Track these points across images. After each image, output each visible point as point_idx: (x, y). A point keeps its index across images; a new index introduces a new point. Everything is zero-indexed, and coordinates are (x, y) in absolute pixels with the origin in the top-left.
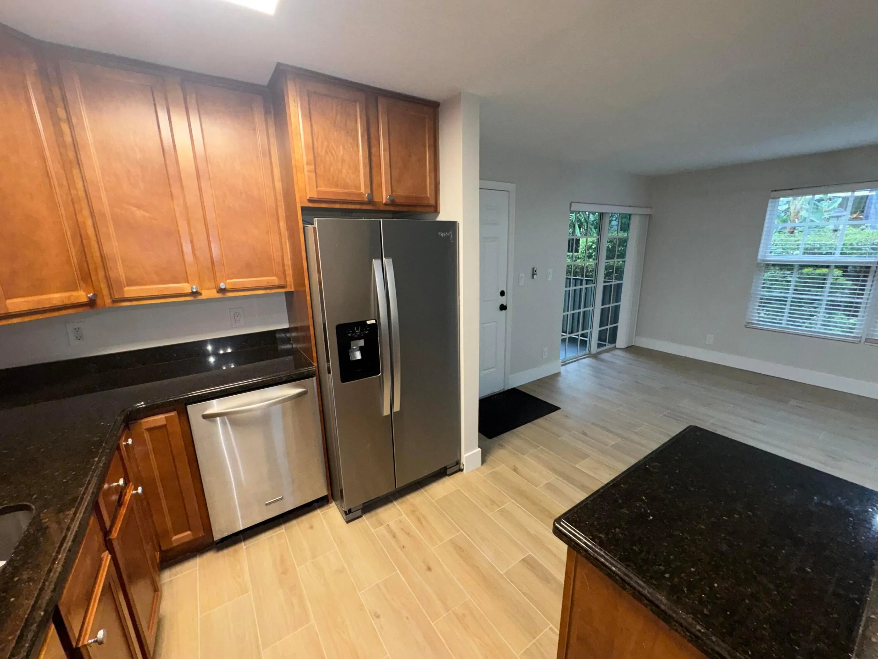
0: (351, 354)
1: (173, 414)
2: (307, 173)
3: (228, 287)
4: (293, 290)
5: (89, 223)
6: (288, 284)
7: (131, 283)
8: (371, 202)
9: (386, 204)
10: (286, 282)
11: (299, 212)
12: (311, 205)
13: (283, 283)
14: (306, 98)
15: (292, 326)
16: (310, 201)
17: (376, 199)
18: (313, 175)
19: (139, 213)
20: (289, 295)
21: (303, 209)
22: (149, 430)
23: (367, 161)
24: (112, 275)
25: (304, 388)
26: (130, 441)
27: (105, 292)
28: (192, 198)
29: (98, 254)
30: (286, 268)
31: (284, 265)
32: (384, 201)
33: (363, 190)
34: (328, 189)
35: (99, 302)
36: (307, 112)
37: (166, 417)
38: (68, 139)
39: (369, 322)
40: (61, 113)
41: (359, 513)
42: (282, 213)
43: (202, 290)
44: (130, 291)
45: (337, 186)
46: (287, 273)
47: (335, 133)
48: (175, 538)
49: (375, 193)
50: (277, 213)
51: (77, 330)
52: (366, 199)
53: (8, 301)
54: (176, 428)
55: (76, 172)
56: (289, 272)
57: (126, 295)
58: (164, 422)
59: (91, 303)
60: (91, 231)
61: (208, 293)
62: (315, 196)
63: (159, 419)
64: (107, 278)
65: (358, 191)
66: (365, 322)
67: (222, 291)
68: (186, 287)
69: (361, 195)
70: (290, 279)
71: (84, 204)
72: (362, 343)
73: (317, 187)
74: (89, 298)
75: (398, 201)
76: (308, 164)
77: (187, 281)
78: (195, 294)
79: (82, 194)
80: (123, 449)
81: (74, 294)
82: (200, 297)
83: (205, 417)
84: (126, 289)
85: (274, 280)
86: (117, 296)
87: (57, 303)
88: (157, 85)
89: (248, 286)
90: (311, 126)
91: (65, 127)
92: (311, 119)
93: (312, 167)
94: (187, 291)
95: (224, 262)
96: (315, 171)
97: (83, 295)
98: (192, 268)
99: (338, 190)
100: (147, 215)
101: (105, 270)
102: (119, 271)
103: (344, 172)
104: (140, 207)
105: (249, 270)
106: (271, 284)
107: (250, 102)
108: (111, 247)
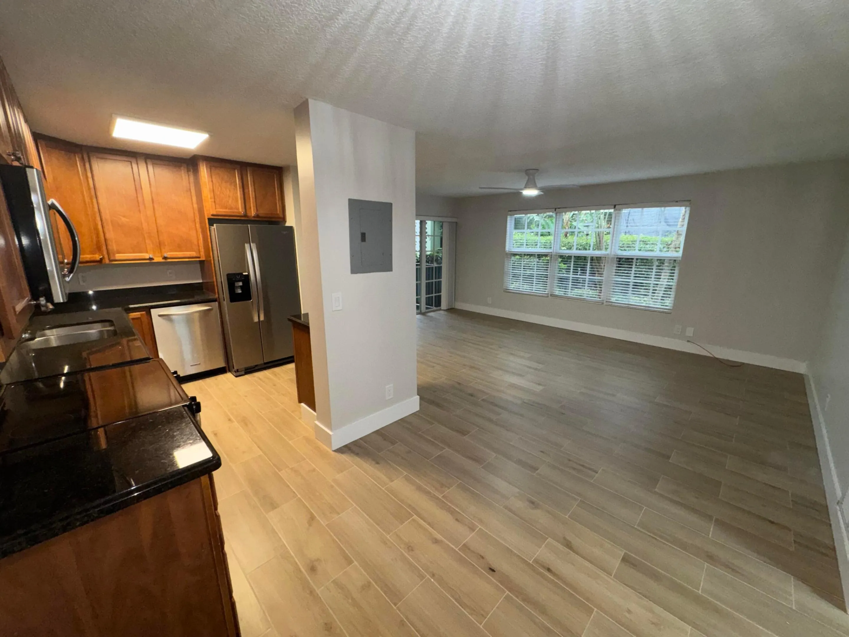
0: (236, 290)
1: (144, 313)
2: (210, 203)
3: (169, 256)
4: (204, 259)
5: (100, 223)
6: (201, 256)
7: (119, 253)
8: (245, 215)
9: (254, 217)
10: (200, 255)
11: (207, 221)
12: (212, 217)
13: (198, 255)
14: (209, 169)
15: (205, 281)
16: (212, 215)
17: (249, 214)
18: (214, 204)
19: (123, 219)
20: (202, 263)
21: (209, 219)
22: (134, 318)
23: (242, 196)
24: (110, 248)
25: (211, 306)
27: (106, 256)
28: (150, 213)
29: (103, 238)
30: (200, 248)
31: (199, 246)
32: (253, 215)
33: (240, 210)
34: (221, 210)
35: (103, 261)
36: (210, 175)
37: (141, 314)
38: (92, 185)
39: (244, 274)
40: (89, 175)
41: (243, 373)
42: (197, 220)
43: (154, 257)
44: (118, 256)
45: (226, 208)
46: (201, 250)
47: (225, 184)
49: (248, 212)
50: (195, 220)
52: (243, 215)
54: (145, 320)
55: (95, 200)
56: (202, 250)
57: (117, 258)
58: (139, 316)
59: (101, 261)
60: (100, 227)
61: (158, 259)
62: (215, 213)
63: (138, 314)
64: (107, 249)
65: (238, 211)
66: (242, 274)
67: (165, 258)
68: (147, 256)
69: (239, 213)
70: (202, 253)
71: (98, 214)
72: (241, 284)
73: (216, 209)
74: (100, 258)
75: (260, 215)
76: (211, 198)
77: (147, 252)
78: (151, 259)
79: (97, 210)
81: (94, 256)
82: (154, 261)
83: (159, 315)
84: (117, 255)
85: (194, 254)
86: (112, 258)
87: (88, 259)
88: (134, 161)
89: (179, 256)
90: (212, 181)
91: (90, 180)
92: (212, 178)
93: (213, 200)
94: (148, 257)
95: (166, 244)
96: (215, 202)
97: (98, 257)
98: (150, 246)
99: (227, 210)
100: (127, 220)
101: (106, 246)
102: (113, 246)
103: (230, 201)
104: (124, 217)
105: (179, 248)
106: (192, 256)
107: (180, 167)
108: (110, 235)
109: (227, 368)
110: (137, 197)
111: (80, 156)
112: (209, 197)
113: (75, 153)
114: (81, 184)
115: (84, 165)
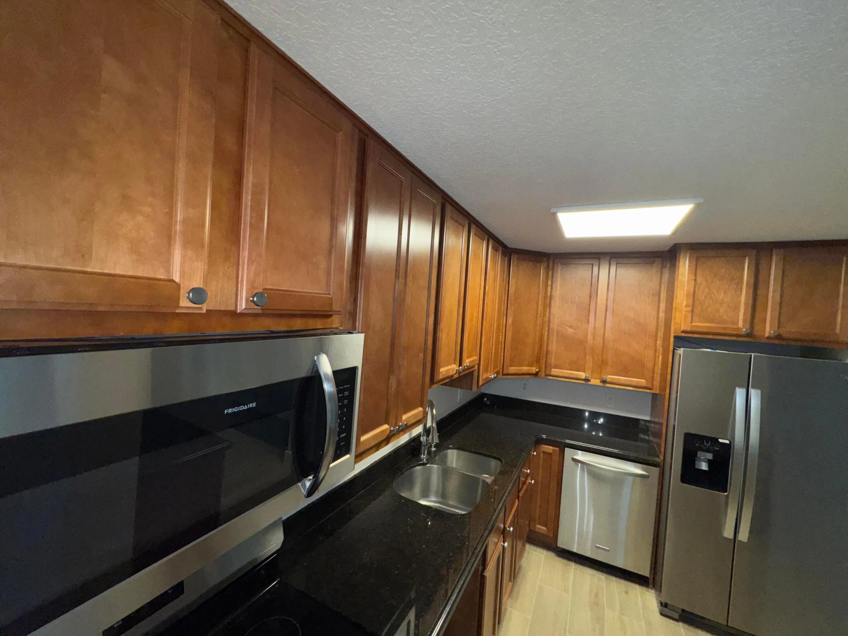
0: (697, 462)
1: (557, 449)
2: (684, 313)
3: (608, 380)
4: (657, 392)
5: (546, 333)
6: (655, 387)
7: (556, 367)
8: (749, 335)
9: (768, 338)
10: (653, 385)
11: (672, 340)
12: (683, 335)
13: (650, 385)
14: (694, 263)
15: (653, 420)
16: (683, 332)
17: (757, 332)
18: (690, 315)
19: (570, 330)
20: (654, 396)
21: (675, 337)
22: (544, 453)
23: (750, 302)
24: (549, 361)
25: (648, 473)
26: (535, 453)
27: (543, 369)
28: (600, 323)
29: (545, 349)
30: (655, 375)
31: (654, 372)
32: (767, 335)
33: (741, 324)
34: (702, 324)
35: (539, 374)
37: (553, 449)
38: (549, 294)
39: (721, 441)
40: (550, 283)
41: (676, 616)
42: (661, 334)
43: (592, 378)
44: (555, 371)
45: (712, 322)
46: (655, 378)
47: (718, 282)
48: (538, 526)
49: (756, 328)
50: (656, 334)
51: (525, 384)
52: (743, 333)
53: (510, 368)
54: (556, 458)
55: (548, 309)
56: (657, 378)
57: (552, 373)
58: (551, 451)
59: (536, 374)
60: (546, 338)
61: (595, 382)
62: (689, 329)
63: (549, 449)
64: (546, 362)
65: (735, 327)
66: (717, 440)
67: (604, 382)
68: (582, 375)
69: (739, 329)
70: (657, 383)
71: (547, 324)
72: (710, 456)
73: (691, 322)
74: (536, 371)
75: (785, 335)
76: (687, 306)
77: (585, 371)
78: (587, 380)
79: (547, 319)
80: (531, 455)
81: (531, 368)
82: (589, 383)
83: (573, 460)
84: (553, 370)
85: (642, 382)
86: (548, 373)
87: (524, 372)
88: (596, 262)
89: (622, 382)
90: (695, 280)
91: (549, 289)
92: (696, 275)
93: (690, 309)
94: (584, 378)
95: (610, 363)
96: (692, 311)
97: (534, 370)
98: (589, 364)
99: (712, 325)
100: (573, 331)
101: (546, 358)
102: (553, 360)
103: (722, 311)
104: (570, 327)
105: (625, 372)
106: (640, 385)
107: (652, 263)
108: (553, 347)
109: (651, 581)
110: (590, 305)
111: (546, 264)
112: (684, 303)
113: (541, 262)
114: (538, 294)
115: (548, 273)
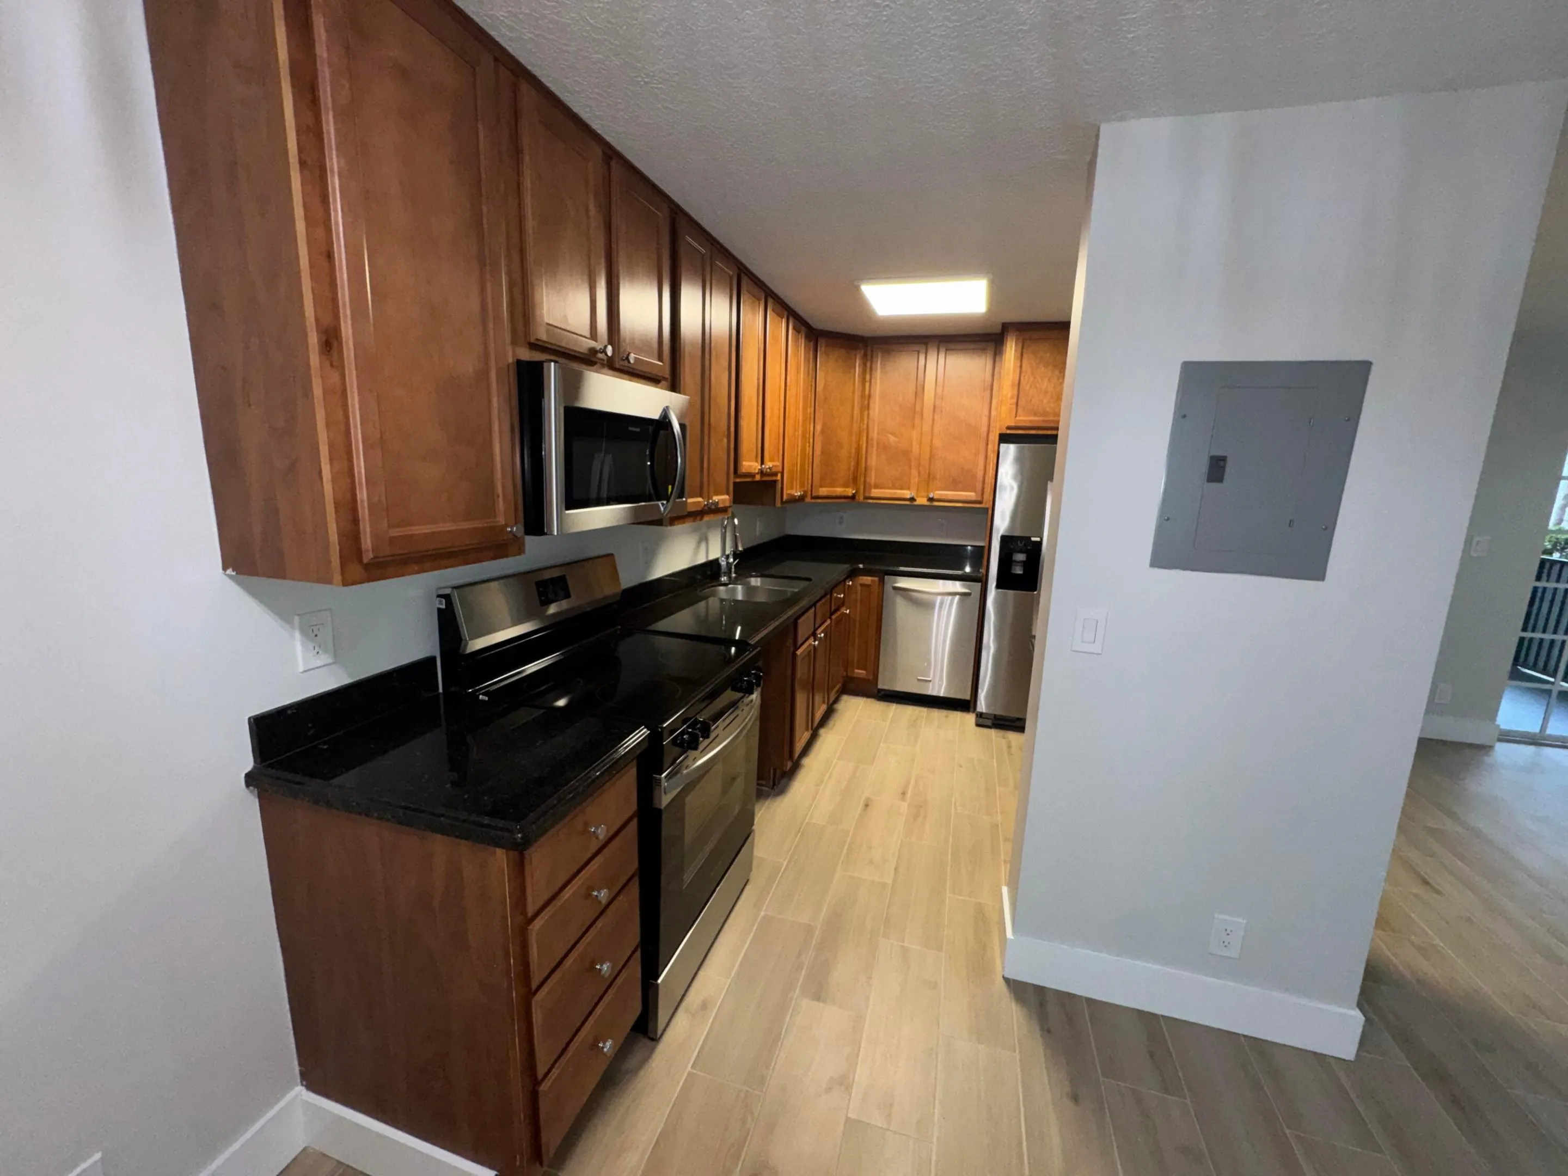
0: (1013, 568)
1: (876, 578)
2: (1009, 406)
3: (935, 497)
4: (987, 506)
5: (864, 445)
6: (985, 501)
7: (876, 487)
10: (983, 498)
11: (997, 438)
12: (1009, 432)
13: (979, 499)
14: (1020, 345)
16: (1008, 428)
18: (1014, 408)
19: (892, 439)
21: (1001, 435)
22: (862, 585)
24: (868, 480)
25: (969, 589)
26: (851, 583)
27: (862, 491)
28: (926, 427)
29: (863, 465)
30: (986, 486)
31: (984, 483)
34: (1026, 418)
35: (857, 497)
36: (1019, 355)
37: (872, 579)
38: (867, 392)
39: (1033, 539)
41: (989, 723)
43: (917, 497)
44: (875, 492)
45: (1035, 415)
46: (985, 491)
47: (1043, 368)
48: (856, 671)
51: (841, 518)
53: (821, 489)
54: (875, 589)
55: (866, 413)
57: (871, 495)
58: (869, 583)
59: (853, 497)
60: (863, 450)
61: (922, 501)
62: (1012, 424)
63: (867, 580)
64: (865, 482)
66: (1030, 538)
67: (931, 500)
68: (907, 494)
70: (986, 496)
71: (865, 431)
72: (1025, 556)
73: (1016, 417)
74: (853, 494)
76: (1012, 398)
77: (909, 489)
78: (912, 499)
79: (865, 426)
80: (847, 587)
81: (847, 489)
82: (915, 503)
83: (896, 588)
84: (873, 490)
85: (971, 495)
86: (867, 495)
87: (838, 494)
88: (922, 348)
89: (951, 498)
90: (1021, 367)
91: (867, 385)
92: (1021, 361)
93: (1015, 400)
94: (908, 497)
95: (938, 477)
96: (1017, 404)
97: (850, 491)
98: (915, 480)
99: (1037, 418)
100: (896, 439)
101: (865, 477)
102: (872, 478)
103: (1045, 401)
104: (892, 434)
105: (955, 484)
106: (969, 499)
107: (984, 350)
108: (873, 461)
109: (972, 705)
110: (915, 404)
111: (862, 352)
112: (1009, 396)
113: (855, 348)
114: (854, 392)
115: (865, 365)
